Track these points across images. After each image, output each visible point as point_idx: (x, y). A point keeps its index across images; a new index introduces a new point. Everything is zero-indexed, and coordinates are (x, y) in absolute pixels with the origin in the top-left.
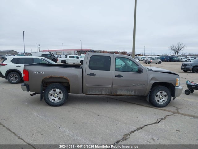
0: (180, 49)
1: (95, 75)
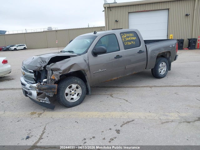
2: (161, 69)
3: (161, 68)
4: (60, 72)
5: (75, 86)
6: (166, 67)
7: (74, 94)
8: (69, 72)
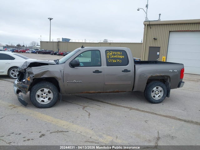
2: (155, 94)
3: (155, 92)
4: (33, 75)
5: (47, 90)
6: (162, 92)
7: (45, 97)
8: (42, 77)
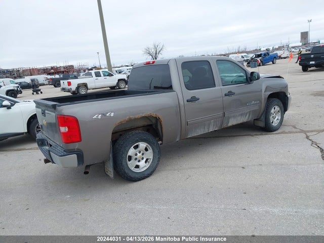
0: (158, 53)
1: (198, 99)
